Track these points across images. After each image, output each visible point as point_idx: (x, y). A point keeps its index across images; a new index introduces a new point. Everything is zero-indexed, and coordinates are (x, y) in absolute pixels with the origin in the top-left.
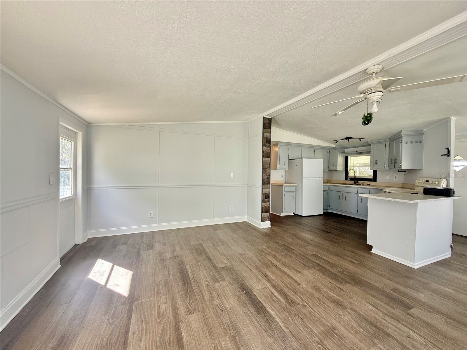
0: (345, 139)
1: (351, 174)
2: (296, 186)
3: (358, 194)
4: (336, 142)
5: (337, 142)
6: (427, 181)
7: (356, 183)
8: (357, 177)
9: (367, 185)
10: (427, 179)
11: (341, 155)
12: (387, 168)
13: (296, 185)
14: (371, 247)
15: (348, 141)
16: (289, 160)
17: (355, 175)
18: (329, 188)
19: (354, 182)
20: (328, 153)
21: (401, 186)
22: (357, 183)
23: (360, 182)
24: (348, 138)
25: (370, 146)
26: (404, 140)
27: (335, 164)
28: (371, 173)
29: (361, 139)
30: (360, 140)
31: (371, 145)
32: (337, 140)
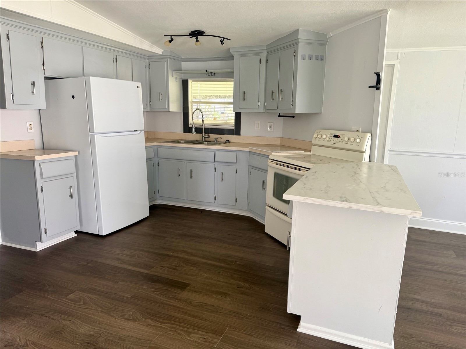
0: (190, 34)
1: (195, 120)
2: (76, 156)
3: (215, 163)
4: (170, 41)
5: (172, 40)
6: (336, 136)
7: (205, 138)
8: (206, 126)
9: (226, 142)
10: (337, 133)
11: (175, 76)
12: (262, 110)
13: (76, 153)
14: (297, 319)
15: (197, 41)
16: (47, 78)
17: (203, 121)
18: (157, 153)
19: (203, 136)
20: (147, 68)
21: (279, 143)
22: (207, 139)
23: (213, 136)
24: (196, 34)
25: (233, 59)
26: (302, 50)
27: (163, 96)
28: (231, 119)
29: (224, 38)
30: (221, 41)
31: (235, 57)
32: (171, 36)
